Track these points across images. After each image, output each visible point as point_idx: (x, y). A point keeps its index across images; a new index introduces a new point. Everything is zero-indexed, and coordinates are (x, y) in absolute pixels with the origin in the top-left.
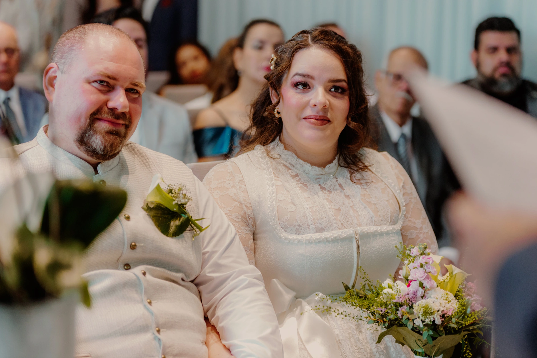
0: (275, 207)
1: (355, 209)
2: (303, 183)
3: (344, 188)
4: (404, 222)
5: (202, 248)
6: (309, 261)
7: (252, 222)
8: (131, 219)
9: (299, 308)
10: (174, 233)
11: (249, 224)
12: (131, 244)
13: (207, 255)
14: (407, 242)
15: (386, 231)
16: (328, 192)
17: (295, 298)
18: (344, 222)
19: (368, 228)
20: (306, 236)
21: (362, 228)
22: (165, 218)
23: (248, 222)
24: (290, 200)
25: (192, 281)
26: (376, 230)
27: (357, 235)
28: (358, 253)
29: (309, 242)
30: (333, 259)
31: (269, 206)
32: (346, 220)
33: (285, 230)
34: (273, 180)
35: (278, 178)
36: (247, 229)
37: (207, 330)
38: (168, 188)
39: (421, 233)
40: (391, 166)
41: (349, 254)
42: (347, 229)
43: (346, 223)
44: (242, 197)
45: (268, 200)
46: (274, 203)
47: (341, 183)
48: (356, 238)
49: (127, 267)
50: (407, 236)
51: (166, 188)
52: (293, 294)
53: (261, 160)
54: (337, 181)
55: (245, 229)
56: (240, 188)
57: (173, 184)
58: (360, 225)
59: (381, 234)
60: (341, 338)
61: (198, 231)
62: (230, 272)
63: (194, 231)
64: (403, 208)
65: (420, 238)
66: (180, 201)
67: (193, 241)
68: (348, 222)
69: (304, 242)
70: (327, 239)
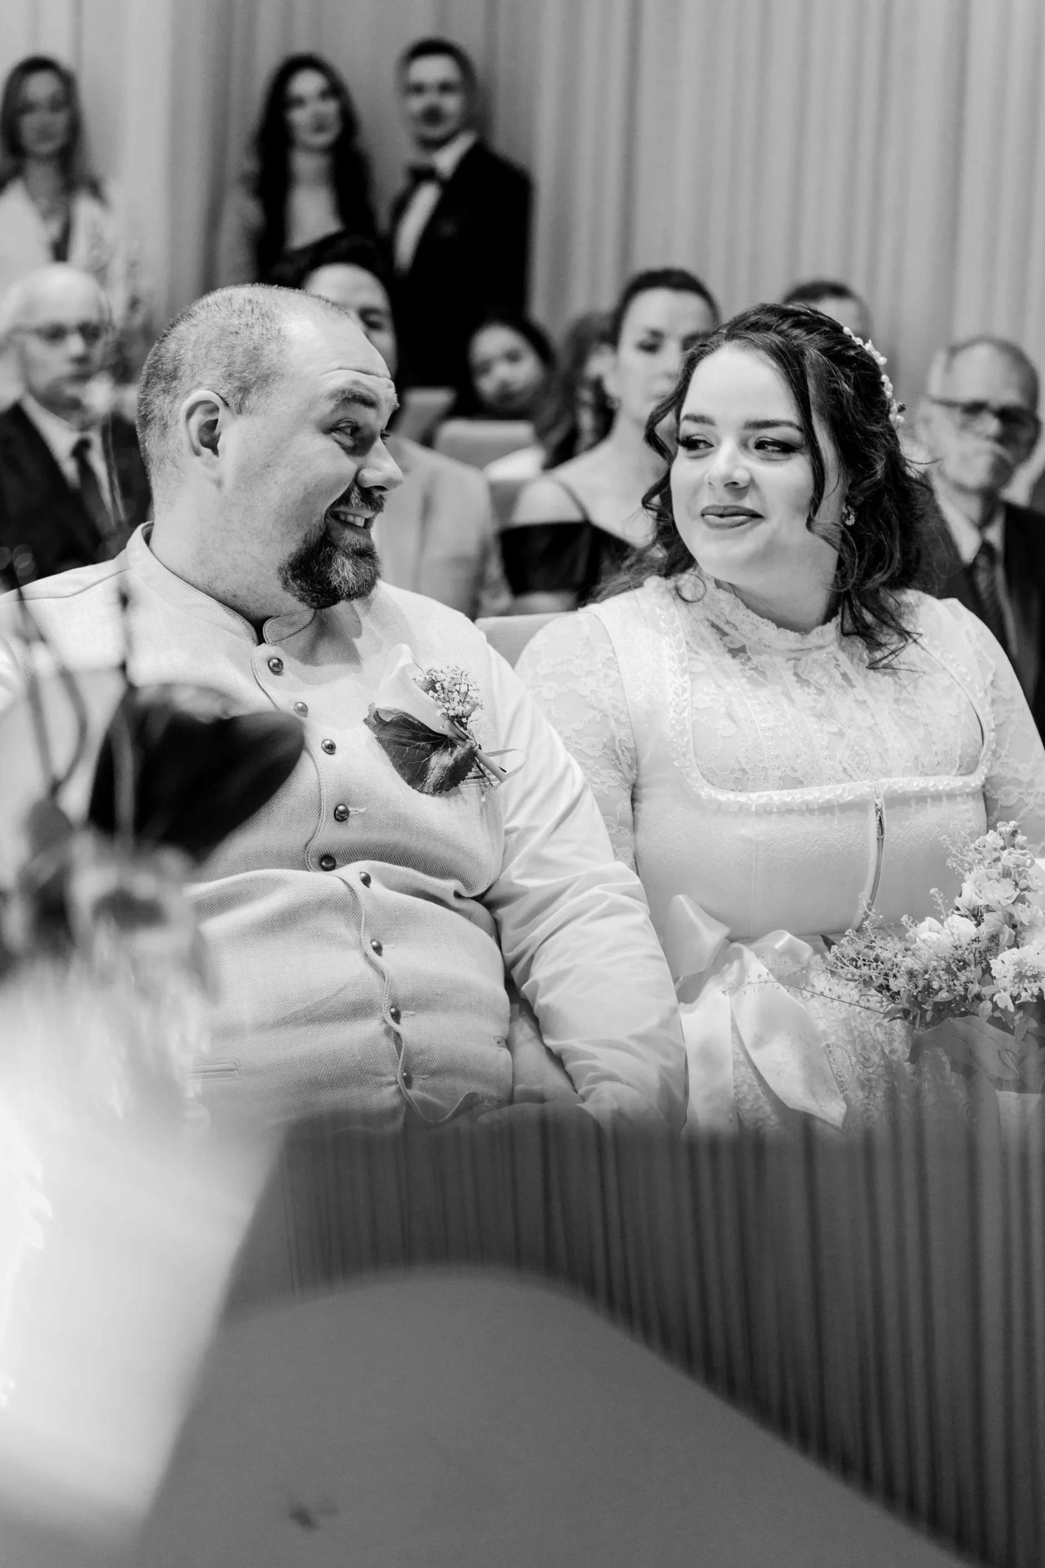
0: (688, 725)
1: (879, 734)
2: (756, 669)
3: (854, 683)
4: (990, 769)
5: (504, 818)
6: (765, 854)
7: (629, 760)
8: (337, 750)
9: (736, 965)
10: (437, 785)
11: (620, 764)
12: (336, 809)
13: (514, 836)
14: (996, 814)
15: (948, 788)
16: (815, 692)
17: (727, 941)
18: (849, 765)
19: (906, 780)
20: (759, 797)
21: (892, 780)
22: (418, 747)
23: (619, 760)
24: (723, 708)
25: (478, 899)
26: (924, 785)
27: (878, 798)
28: (880, 840)
29: (765, 811)
30: (821, 852)
31: (673, 722)
32: (856, 760)
33: (708, 781)
34: (684, 661)
35: (696, 656)
36: (613, 775)
37: (512, 1010)
38: (427, 678)
39: (1031, 794)
40: (967, 633)
41: (859, 840)
42: (856, 781)
43: (855, 768)
44: (609, 700)
45: (672, 709)
46: (685, 714)
47: (848, 671)
48: (877, 805)
49: (326, 863)
50: (997, 800)
51: (423, 677)
52: (724, 931)
53: (658, 611)
54: (838, 665)
55: (610, 775)
56: (606, 676)
57: (438, 669)
58: (888, 773)
59: (937, 797)
60: (832, 1039)
61: (494, 780)
62: (567, 877)
63: (486, 778)
64: (989, 736)
65: (1027, 805)
66: (454, 709)
67: (484, 803)
68: (859, 766)
69: (753, 809)
70: (807, 804)
